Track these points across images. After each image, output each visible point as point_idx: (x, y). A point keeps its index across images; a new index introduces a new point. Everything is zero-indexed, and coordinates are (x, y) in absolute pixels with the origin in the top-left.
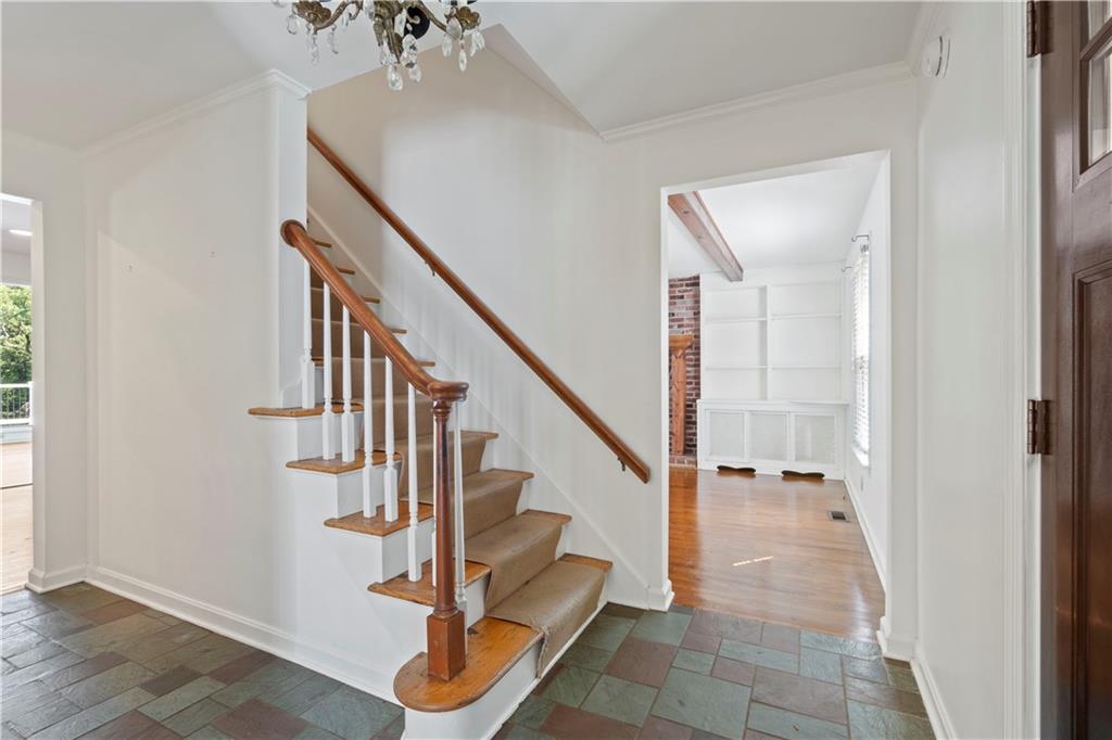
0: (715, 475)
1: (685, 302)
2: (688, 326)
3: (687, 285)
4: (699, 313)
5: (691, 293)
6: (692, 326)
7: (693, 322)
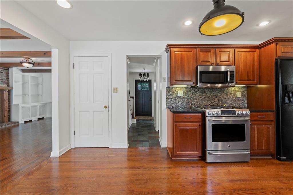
0: (24, 124)
1: (3, 74)
2: (5, 82)
3: (4, 69)
4: (9, 78)
5: (6, 72)
6: (6, 82)
7: (6, 81)
